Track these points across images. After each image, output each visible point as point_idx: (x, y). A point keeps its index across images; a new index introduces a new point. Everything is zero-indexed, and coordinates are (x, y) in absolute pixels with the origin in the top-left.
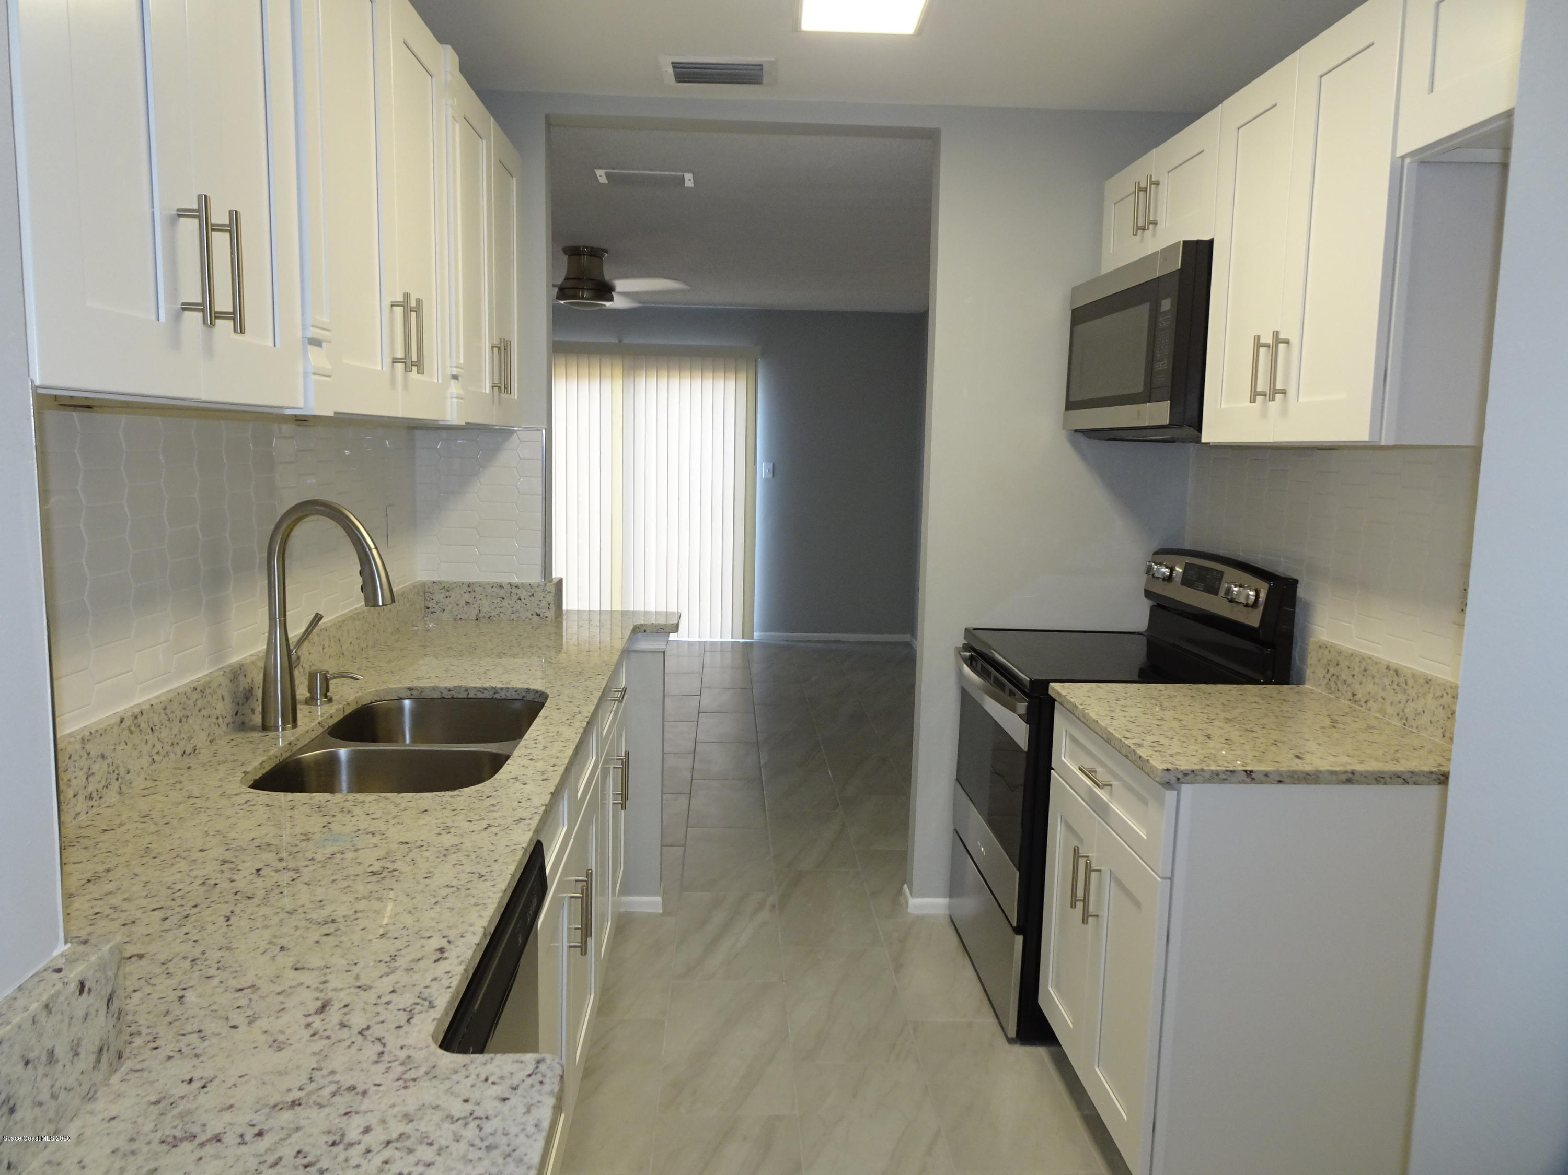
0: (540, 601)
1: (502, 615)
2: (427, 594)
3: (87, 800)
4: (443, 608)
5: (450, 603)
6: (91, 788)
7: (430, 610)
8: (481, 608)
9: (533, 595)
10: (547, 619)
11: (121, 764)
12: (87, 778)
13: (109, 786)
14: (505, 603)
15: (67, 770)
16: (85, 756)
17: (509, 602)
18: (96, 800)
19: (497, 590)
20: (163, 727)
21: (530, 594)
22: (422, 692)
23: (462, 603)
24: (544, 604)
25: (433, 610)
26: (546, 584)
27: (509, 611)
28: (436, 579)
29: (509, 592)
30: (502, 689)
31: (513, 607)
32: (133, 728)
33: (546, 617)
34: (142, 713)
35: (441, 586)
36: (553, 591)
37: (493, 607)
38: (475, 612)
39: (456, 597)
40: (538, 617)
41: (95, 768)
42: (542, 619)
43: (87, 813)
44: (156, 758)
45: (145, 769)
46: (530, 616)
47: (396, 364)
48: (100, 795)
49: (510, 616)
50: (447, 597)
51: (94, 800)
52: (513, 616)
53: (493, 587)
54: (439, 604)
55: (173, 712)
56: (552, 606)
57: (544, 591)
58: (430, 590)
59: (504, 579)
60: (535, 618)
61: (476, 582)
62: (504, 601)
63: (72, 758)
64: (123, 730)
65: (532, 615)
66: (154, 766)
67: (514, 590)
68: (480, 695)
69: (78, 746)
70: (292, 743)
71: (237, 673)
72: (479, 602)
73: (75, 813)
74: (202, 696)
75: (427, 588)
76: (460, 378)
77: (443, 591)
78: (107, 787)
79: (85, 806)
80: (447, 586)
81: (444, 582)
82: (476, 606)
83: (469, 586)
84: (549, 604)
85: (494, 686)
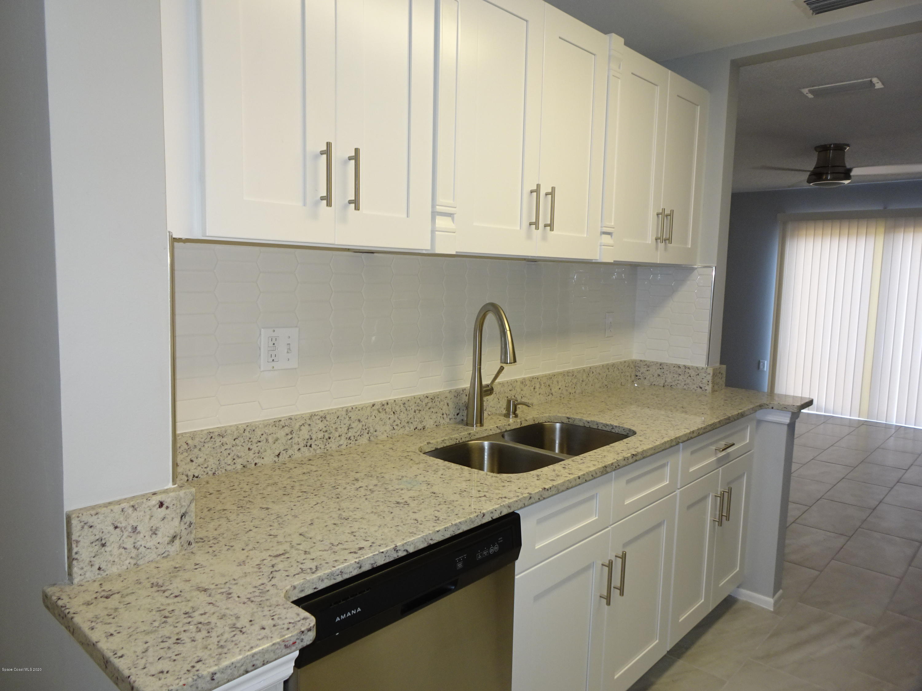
0: (703, 379)
1: (678, 385)
2: (637, 368)
3: (347, 440)
4: (645, 377)
5: (649, 374)
6: (350, 434)
7: (638, 377)
8: (667, 379)
9: (698, 374)
10: (707, 391)
11: (371, 426)
12: (348, 429)
13: (362, 436)
14: (681, 378)
15: (336, 423)
16: (348, 418)
17: (684, 377)
18: (353, 441)
19: (677, 369)
20: (402, 413)
21: (697, 374)
22: (574, 421)
23: (656, 375)
24: (705, 381)
25: (639, 377)
26: (707, 368)
27: (683, 384)
28: (642, 359)
29: (684, 371)
30: (616, 426)
31: (685, 381)
32: (381, 410)
33: (706, 390)
34: (387, 403)
35: (645, 363)
36: (712, 374)
37: (674, 379)
38: (663, 382)
39: (653, 371)
40: (701, 389)
41: (353, 425)
42: (703, 390)
43: (347, 446)
44: (395, 427)
45: (387, 432)
46: (696, 388)
47: (532, 226)
48: (355, 439)
49: (683, 386)
50: (647, 371)
51: (351, 440)
52: (685, 387)
53: (674, 367)
54: (643, 374)
55: (409, 406)
56: (710, 383)
57: (706, 372)
58: (639, 365)
59: (681, 362)
60: (699, 390)
61: (665, 363)
62: (680, 376)
63: (339, 418)
64: (374, 410)
65: (697, 387)
66: (394, 432)
67: (687, 370)
68: (604, 429)
69: (344, 413)
70: (471, 434)
71: (458, 394)
72: (666, 375)
73: (339, 444)
74: (432, 402)
75: (637, 363)
76: (614, 235)
77: (646, 366)
78: (361, 436)
79: (345, 442)
80: (648, 364)
81: (646, 361)
82: (664, 378)
83: (660, 365)
84: (708, 382)
85: (612, 424)
